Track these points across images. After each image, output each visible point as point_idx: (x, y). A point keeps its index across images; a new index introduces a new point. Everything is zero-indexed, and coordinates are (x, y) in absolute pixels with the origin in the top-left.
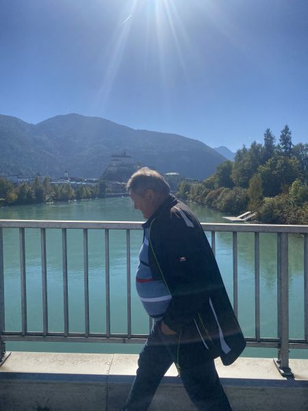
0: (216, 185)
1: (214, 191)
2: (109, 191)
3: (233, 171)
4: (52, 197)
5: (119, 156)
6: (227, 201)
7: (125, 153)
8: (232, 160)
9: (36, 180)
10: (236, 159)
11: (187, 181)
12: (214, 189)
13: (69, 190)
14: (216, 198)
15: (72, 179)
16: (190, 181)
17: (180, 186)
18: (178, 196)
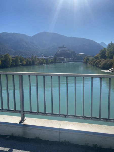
0: (99, 58)
1: (98, 60)
2: (57, 61)
3: (106, 52)
4: (38, 63)
5: (61, 47)
6: (103, 64)
7: (63, 46)
8: (106, 48)
9: (32, 57)
10: (108, 47)
11: (88, 56)
12: (98, 59)
13: (43, 60)
14: (99, 63)
15: (45, 56)
16: (89, 56)
17: (85, 58)
18: (84, 63)
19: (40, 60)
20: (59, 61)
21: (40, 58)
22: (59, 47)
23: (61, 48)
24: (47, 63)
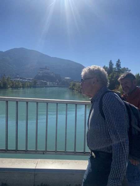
2: (38, 85)
9: (3, 78)
13: (19, 83)
16: (76, 82)
17: (71, 84)
18: (70, 89)
19: (14, 83)
20: (40, 85)
21: (14, 80)
22: (40, 68)
23: (43, 70)
24: (23, 87)
